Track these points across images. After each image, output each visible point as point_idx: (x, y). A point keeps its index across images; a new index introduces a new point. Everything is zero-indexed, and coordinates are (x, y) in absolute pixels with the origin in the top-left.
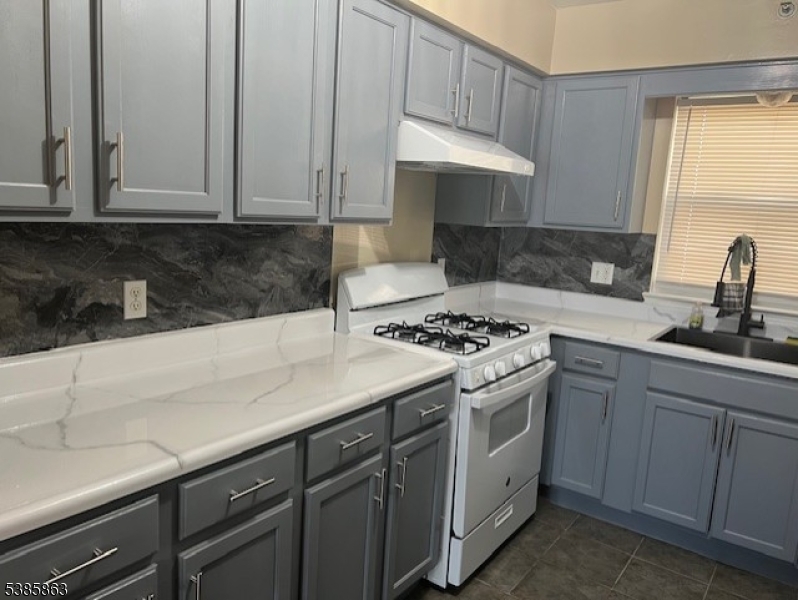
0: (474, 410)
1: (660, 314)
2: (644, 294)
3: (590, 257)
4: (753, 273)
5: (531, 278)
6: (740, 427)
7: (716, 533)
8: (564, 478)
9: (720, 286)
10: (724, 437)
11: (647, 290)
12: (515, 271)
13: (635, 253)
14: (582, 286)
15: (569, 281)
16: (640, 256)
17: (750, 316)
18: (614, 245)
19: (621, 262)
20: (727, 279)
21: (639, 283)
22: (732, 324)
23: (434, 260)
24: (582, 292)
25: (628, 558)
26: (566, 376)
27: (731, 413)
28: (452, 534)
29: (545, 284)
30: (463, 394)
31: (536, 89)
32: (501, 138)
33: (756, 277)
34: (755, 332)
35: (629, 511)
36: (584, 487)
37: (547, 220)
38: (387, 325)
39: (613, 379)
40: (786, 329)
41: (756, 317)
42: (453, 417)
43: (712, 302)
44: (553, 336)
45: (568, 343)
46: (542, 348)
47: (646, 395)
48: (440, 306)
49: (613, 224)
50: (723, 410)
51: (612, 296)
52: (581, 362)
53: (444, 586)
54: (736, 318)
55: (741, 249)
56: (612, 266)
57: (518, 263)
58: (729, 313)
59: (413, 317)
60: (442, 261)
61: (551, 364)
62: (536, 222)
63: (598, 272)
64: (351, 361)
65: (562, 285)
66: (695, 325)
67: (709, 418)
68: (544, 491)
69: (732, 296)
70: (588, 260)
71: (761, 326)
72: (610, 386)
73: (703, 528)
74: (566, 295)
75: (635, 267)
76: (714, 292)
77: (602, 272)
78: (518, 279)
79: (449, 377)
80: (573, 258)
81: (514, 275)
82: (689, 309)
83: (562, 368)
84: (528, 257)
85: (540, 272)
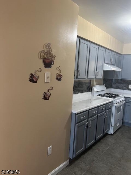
0: (116, 107)
3: (129, 84)
5: (118, 88)
8: (126, 120)
14: (127, 89)
23: (103, 84)
26: (127, 103)
28: (112, 126)
29: (121, 89)
30: (114, 104)
31: (120, 57)
32: (115, 65)
36: (130, 122)
37: (122, 78)
38: (99, 94)
42: (112, 108)
44: (125, 97)
45: (127, 98)
46: (123, 99)
48: (105, 92)
52: (129, 101)
53: (110, 134)
57: (116, 85)
59: (102, 93)
60: (104, 85)
61: (125, 101)
62: (120, 78)
63: (130, 86)
64: (94, 100)
65: (124, 89)
68: (123, 123)
74: (125, 91)
79: (112, 102)
80: (126, 84)
81: (115, 87)
83: (126, 102)
84: (118, 84)
85: (120, 86)
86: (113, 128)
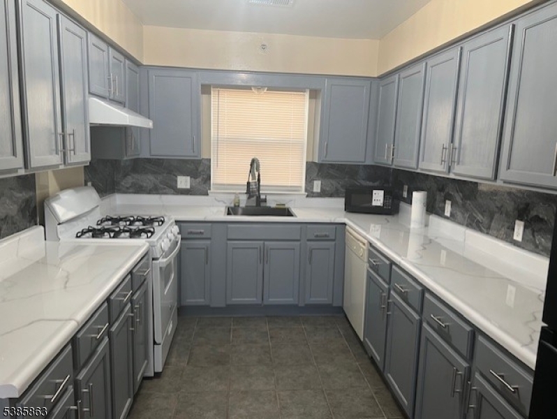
0: (161, 268)
1: (219, 201)
2: (209, 191)
3: (176, 174)
4: (259, 176)
5: (139, 190)
6: (271, 249)
7: (265, 303)
9: (248, 183)
10: (264, 256)
11: (210, 189)
12: (128, 186)
13: (201, 169)
14: (173, 191)
15: (165, 189)
16: (203, 171)
17: (260, 196)
18: (188, 166)
19: (193, 174)
20: (250, 181)
21: (205, 186)
22: (253, 202)
23: (86, 185)
24: (173, 194)
25: (230, 329)
26: (186, 243)
27: (266, 243)
28: (155, 343)
29: (150, 192)
30: (154, 262)
31: (137, 73)
33: (261, 178)
34: (262, 204)
35: (224, 306)
36: (201, 301)
37: (153, 153)
38: (81, 230)
39: (210, 239)
40: (275, 201)
41: (263, 197)
43: (245, 191)
45: (183, 225)
46: (176, 229)
47: (227, 244)
48: (98, 216)
49: (192, 154)
50: (262, 242)
51: (191, 194)
52: (191, 233)
53: (153, 375)
54: (254, 198)
55: (254, 164)
56: (189, 178)
57: (129, 180)
58: (253, 196)
59: (92, 222)
60: (89, 184)
61: (180, 237)
62: (145, 154)
63: (181, 182)
65: (161, 191)
66: (237, 204)
67: (257, 248)
69: (253, 187)
70: (174, 175)
71: (265, 201)
72: (208, 242)
73: (260, 302)
74: (165, 197)
75: (201, 177)
76: (246, 187)
77: (183, 182)
78: (131, 191)
80: (165, 175)
81: (127, 188)
82: (233, 197)
84: (136, 176)
85: (145, 184)
86: (159, 349)
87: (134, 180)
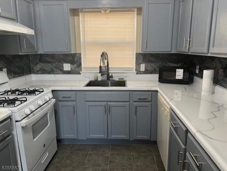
0: (22, 127)
1: (86, 77)
2: (81, 72)
3: (62, 62)
4: (108, 62)
5: (44, 72)
6: (111, 106)
7: (109, 138)
8: (65, 135)
9: (100, 67)
10: (108, 110)
11: (81, 71)
12: (38, 69)
13: (76, 59)
14: (61, 72)
15: (57, 71)
16: (77, 60)
17: (109, 74)
18: (69, 58)
19: (72, 63)
20: (102, 65)
21: (78, 69)
22: (105, 77)
24: (62, 74)
25: (88, 153)
26: (60, 103)
27: (109, 103)
29: (49, 73)
30: (16, 123)
31: (31, 3)
32: (19, 21)
33: (109, 63)
34: (111, 79)
35: (86, 139)
36: (72, 136)
37: (45, 51)
39: (75, 101)
40: (118, 77)
41: (110, 75)
42: (14, 132)
43: (99, 72)
44: (53, 91)
45: (59, 92)
46: (51, 96)
47: (85, 103)
49: (67, 51)
50: (106, 103)
51: (71, 74)
52: (64, 97)
54: (106, 75)
55: (104, 56)
56: (70, 64)
57: (38, 67)
58: (104, 75)
61: (53, 100)
62: (41, 52)
63: (65, 67)
65: (55, 73)
66: (96, 79)
67: (103, 106)
69: (104, 69)
70: (62, 63)
71: (112, 77)
72: (74, 103)
73: (106, 137)
74: (57, 76)
75: (76, 64)
76: (99, 69)
77: (67, 67)
78: (39, 73)
79: (9, 118)
80: (57, 63)
81: (38, 71)
82: (93, 75)
83: (58, 101)
84: (41, 64)
85: (47, 69)
87: (41, 67)
